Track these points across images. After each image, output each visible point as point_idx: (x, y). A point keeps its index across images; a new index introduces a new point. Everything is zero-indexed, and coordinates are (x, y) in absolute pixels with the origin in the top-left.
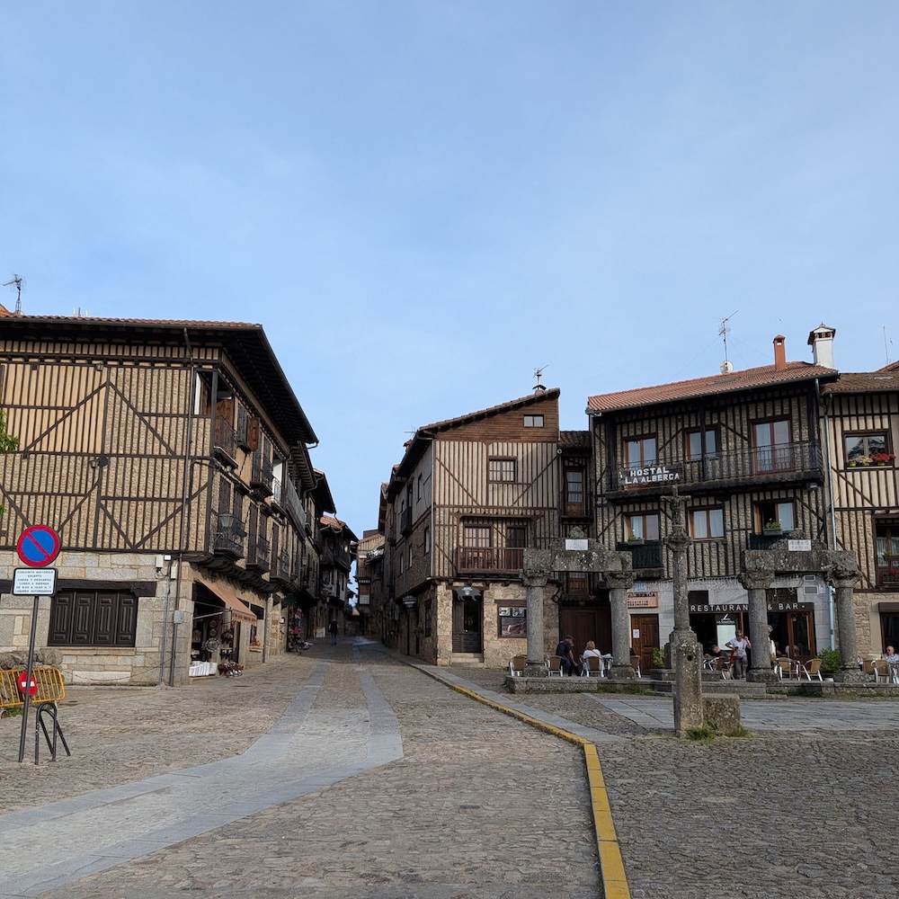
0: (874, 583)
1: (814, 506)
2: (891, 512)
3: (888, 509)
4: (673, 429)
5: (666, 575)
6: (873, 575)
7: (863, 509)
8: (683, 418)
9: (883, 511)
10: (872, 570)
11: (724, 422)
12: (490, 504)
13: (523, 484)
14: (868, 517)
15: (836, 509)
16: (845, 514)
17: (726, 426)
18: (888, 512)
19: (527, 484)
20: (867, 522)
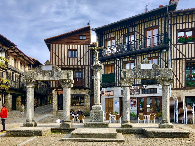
0: (184, 86)
1: (164, 59)
2: (193, 59)
3: (191, 58)
4: (120, 35)
5: (116, 85)
6: (184, 83)
7: (182, 59)
8: (123, 30)
9: (190, 59)
10: (184, 81)
11: (136, 30)
12: (69, 64)
13: (79, 58)
14: (184, 62)
15: (172, 59)
16: (175, 61)
17: (137, 32)
18: (191, 60)
19: (80, 58)
20: (183, 64)
